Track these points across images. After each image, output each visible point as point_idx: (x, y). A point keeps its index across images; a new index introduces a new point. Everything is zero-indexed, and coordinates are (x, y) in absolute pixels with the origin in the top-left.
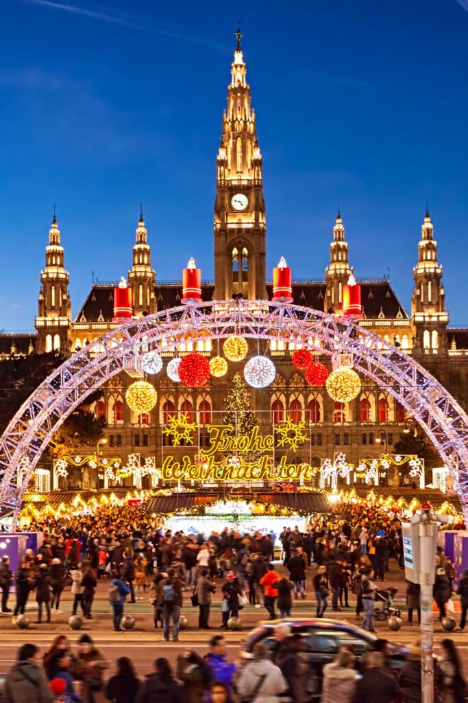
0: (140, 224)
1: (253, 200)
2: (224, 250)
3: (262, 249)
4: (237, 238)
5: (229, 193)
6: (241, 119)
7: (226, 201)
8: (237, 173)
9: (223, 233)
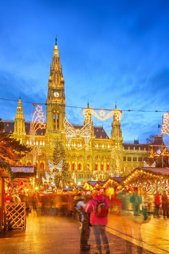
0: (20, 100)
1: (61, 94)
2: (51, 110)
3: (64, 111)
4: (55, 107)
5: (53, 91)
6: (57, 67)
7: (52, 94)
8: (56, 85)
9: (51, 104)
